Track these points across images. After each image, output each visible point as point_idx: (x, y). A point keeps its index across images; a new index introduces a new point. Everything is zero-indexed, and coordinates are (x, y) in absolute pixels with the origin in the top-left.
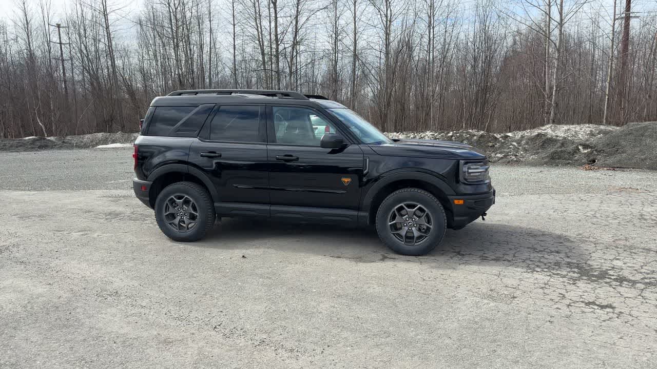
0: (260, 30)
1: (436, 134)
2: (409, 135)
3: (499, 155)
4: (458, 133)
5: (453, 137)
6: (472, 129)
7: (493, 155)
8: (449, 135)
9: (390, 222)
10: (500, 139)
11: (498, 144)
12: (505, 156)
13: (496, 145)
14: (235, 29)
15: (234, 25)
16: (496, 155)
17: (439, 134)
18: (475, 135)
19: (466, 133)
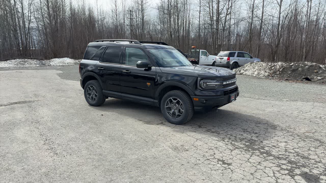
0: (211, 8)
1: (284, 64)
2: (268, 64)
3: (319, 78)
4: (297, 64)
5: (293, 66)
6: (308, 62)
7: (315, 77)
8: (291, 64)
9: (166, 106)
10: (323, 68)
11: (321, 71)
12: (322, 79)
13: (319, 71)
14: (201, 8)
15: (200, 7)
16: (317, 77)
17: (286, 64)
18: (307, 65)
19: (302, 64)
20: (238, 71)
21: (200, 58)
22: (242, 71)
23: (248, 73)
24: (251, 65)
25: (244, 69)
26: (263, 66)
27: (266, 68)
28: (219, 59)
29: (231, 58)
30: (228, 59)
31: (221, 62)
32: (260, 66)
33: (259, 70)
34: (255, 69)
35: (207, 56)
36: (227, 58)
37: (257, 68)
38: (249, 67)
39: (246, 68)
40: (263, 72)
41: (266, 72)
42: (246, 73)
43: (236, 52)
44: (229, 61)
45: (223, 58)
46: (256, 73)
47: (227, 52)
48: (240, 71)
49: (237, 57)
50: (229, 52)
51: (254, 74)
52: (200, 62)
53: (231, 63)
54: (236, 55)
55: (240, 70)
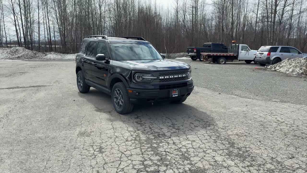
20: (273, 68)
21: (239, 53)
22: (277, 68)
23: (282, 70)
24: (288, 61)
25: (280, 66)
26: (301, 62)
27: (304, 64)
28: (259, 54)
29: (272, 53)
30: (269, 54)
31: (260, 57)
32: (298, 63)
33: (294, 67)
34: (291, 66)
35: (248, 51)
36: (267, 53)
37: (293, 64)
38: (286, 63)
39: (283, 64)
40: (298, 70)
41: (301, 69)
42: (280, 69)
43: (279, 47)
44: (269, 56)
45: (263, 53)
46: (291, 70)
47: (268, 47)
48: (275, 68)
49: (280, 52)
50: (271, 46)
51: (288, 71)
52: (239, 57)
53: (272, 58)
54: (279, 49)
55: (276, 66)
